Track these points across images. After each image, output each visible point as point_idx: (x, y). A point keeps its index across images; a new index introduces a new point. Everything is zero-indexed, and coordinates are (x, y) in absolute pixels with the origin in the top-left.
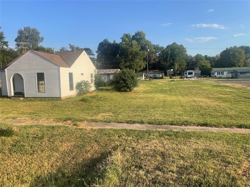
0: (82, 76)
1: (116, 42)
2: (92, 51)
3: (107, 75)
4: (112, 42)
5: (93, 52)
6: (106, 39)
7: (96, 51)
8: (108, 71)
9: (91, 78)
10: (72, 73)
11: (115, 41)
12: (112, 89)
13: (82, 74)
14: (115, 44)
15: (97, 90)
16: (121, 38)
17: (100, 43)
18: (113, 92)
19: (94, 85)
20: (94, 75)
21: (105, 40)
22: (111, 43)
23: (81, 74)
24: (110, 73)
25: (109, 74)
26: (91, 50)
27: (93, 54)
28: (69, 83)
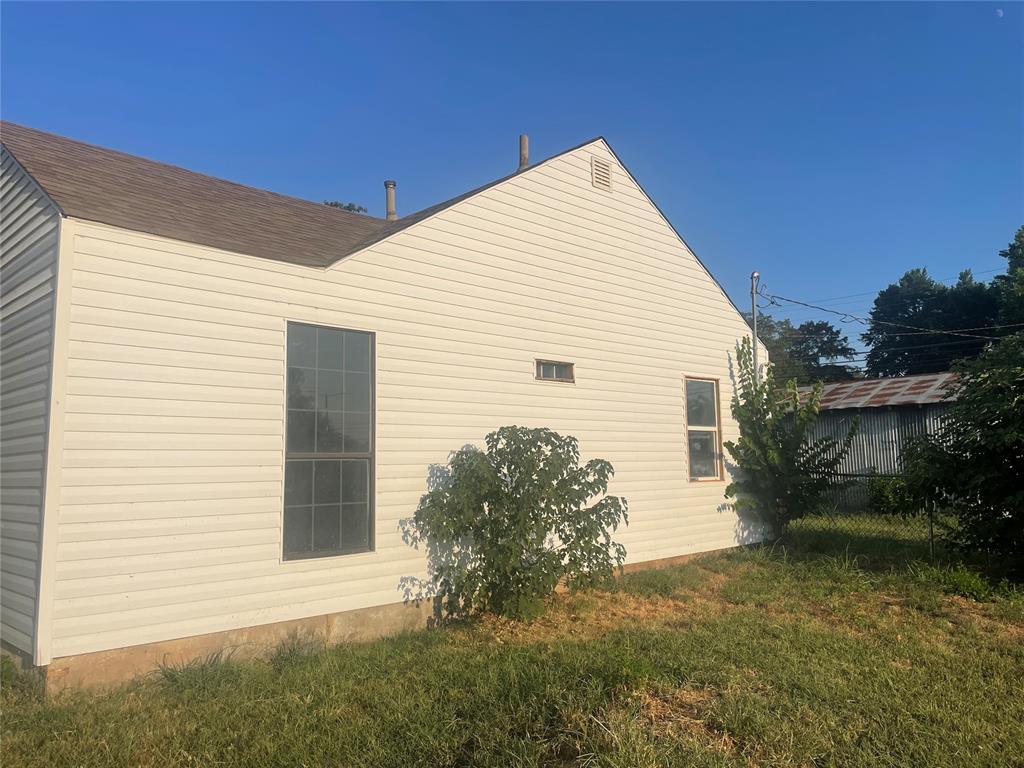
0: (554, 388)
1: (977, 279)
2: (841, 337)
3: (893, 419)
4: (950, 282)
5: (845, 339)
6: (915, 269)
7: (864, 336)
8: (909, 385)
9: (690, 422)
10: (369, 337)
11: (967, 274)
12: (943, 554)
13: (557, 371)
14: (968, 290)
15: (760, 554)
16: (1004, 254)
17: (882, 294)
18: (956, 590)
19: (733, 500)
20: (728, 395)
21: (908, 278)
22: (944, 290)
23: (539, 363)
24: (921, 400)
25: (910, 412)
26: (834, 330)
27: (845, 352)
28: (280, 457)
